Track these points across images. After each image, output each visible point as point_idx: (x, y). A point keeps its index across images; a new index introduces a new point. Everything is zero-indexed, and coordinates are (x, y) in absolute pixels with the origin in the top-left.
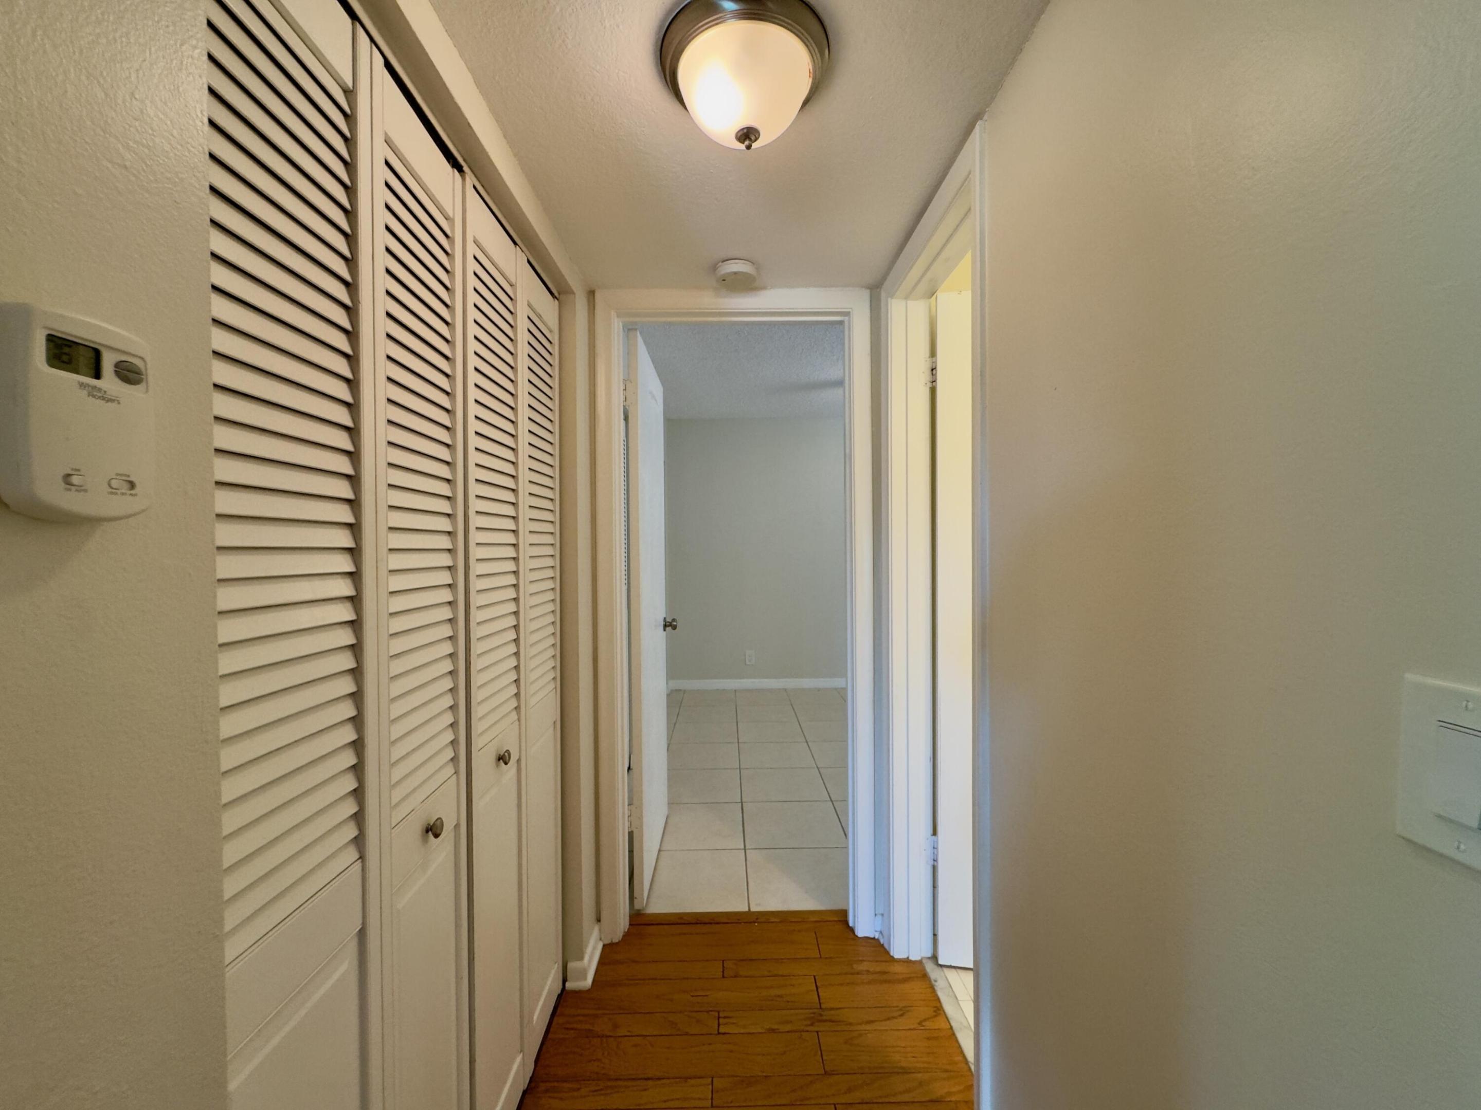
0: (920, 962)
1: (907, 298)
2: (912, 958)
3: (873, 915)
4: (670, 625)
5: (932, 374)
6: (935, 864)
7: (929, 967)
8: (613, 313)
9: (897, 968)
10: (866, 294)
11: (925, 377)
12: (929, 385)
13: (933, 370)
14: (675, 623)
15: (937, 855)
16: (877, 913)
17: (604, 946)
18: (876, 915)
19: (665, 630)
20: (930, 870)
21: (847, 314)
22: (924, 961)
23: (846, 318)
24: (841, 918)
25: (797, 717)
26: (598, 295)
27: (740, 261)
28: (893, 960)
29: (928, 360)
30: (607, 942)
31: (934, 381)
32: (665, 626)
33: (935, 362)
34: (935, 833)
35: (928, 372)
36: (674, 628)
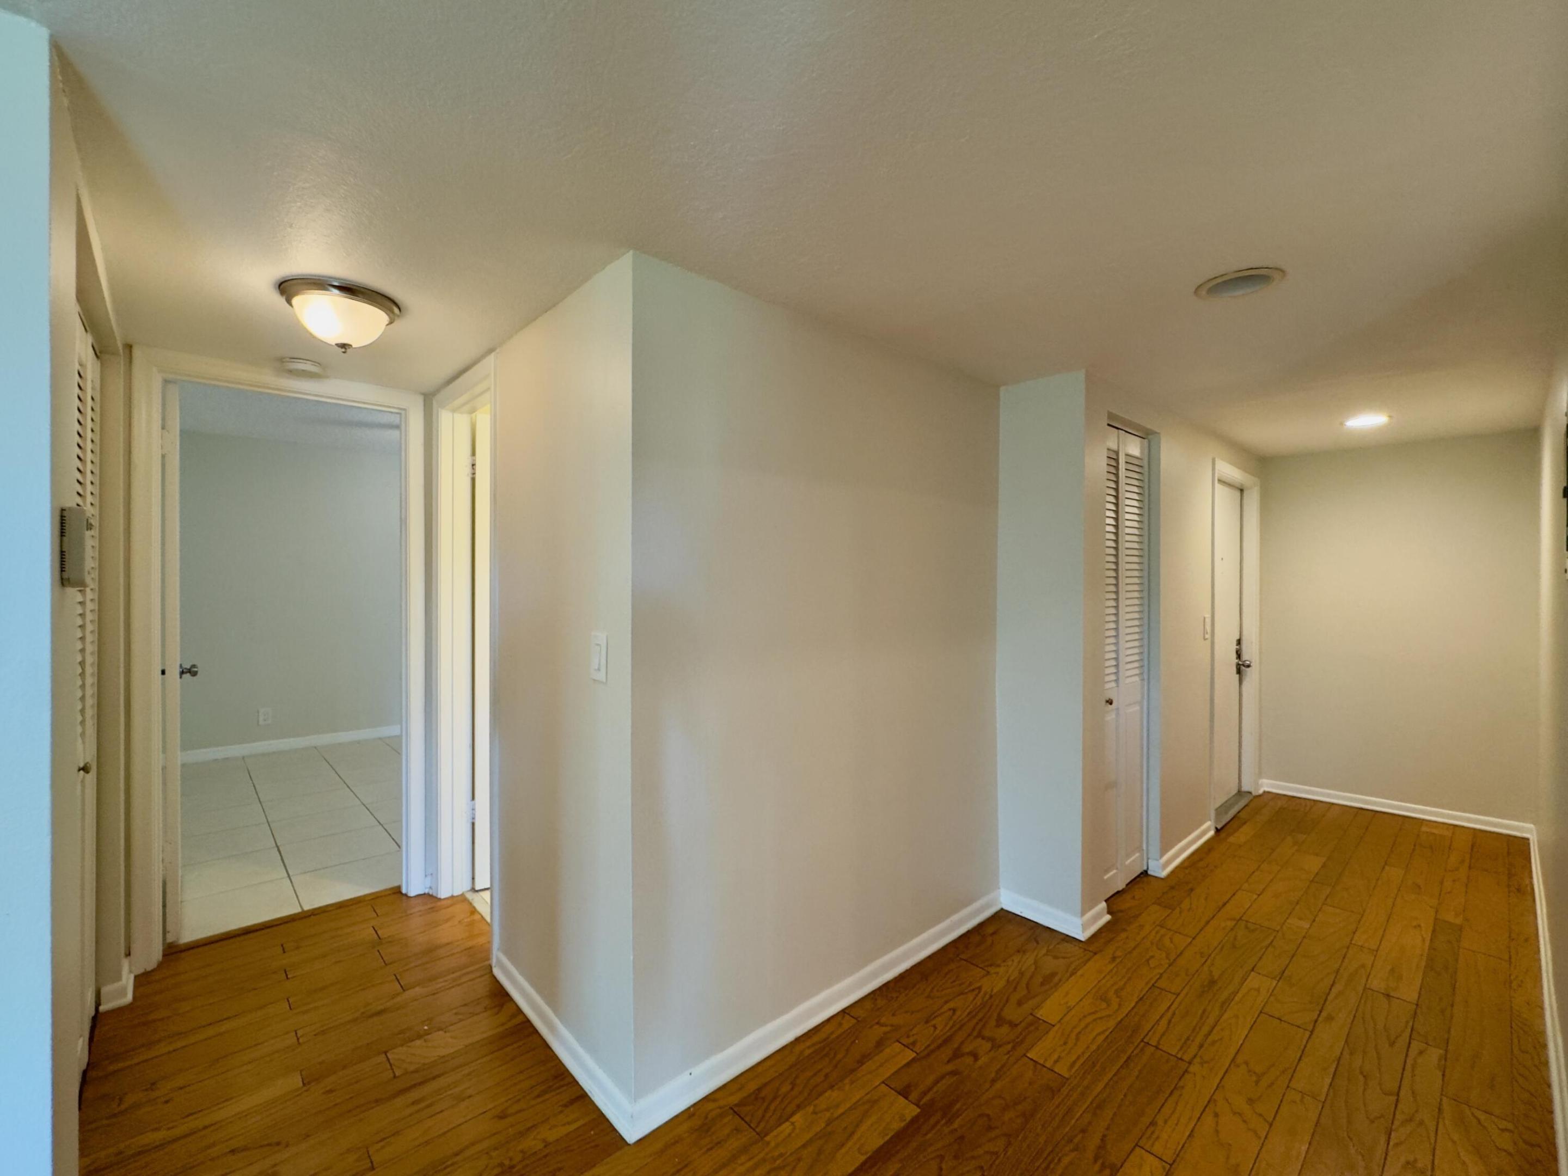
0: (462, 895)
1: (454, 411)
2: (455, 894)
3: (424, 876)
4: (189, 671)
5: (473, 469)
6: (474, 821)
7: (470, 896)
8: (154, 369)
9: (443, 903)
10: (420, 400)
11: (468, 470)
12: (470, 476)
13: (473, 465)
14: (196, 669)
15: (475, 814)
16: (427, 874)
17: (136, 977)
18: (426, 876)
19: (181, 677)
20: (469, 826)
21: (405, 410)
22: (465, 893)
23: (403, 412)
24: (397, 891)
25: (334, 770)
26: (137, 352)
27: (308, 362)
28: (440, 899)
29: (470, 457)
30: (140, 971)
31: (474, 474)
32: (182, 673)
33: (474, 460)
34: (473, 798)
35: (470, 466)
36: (194, 674)
